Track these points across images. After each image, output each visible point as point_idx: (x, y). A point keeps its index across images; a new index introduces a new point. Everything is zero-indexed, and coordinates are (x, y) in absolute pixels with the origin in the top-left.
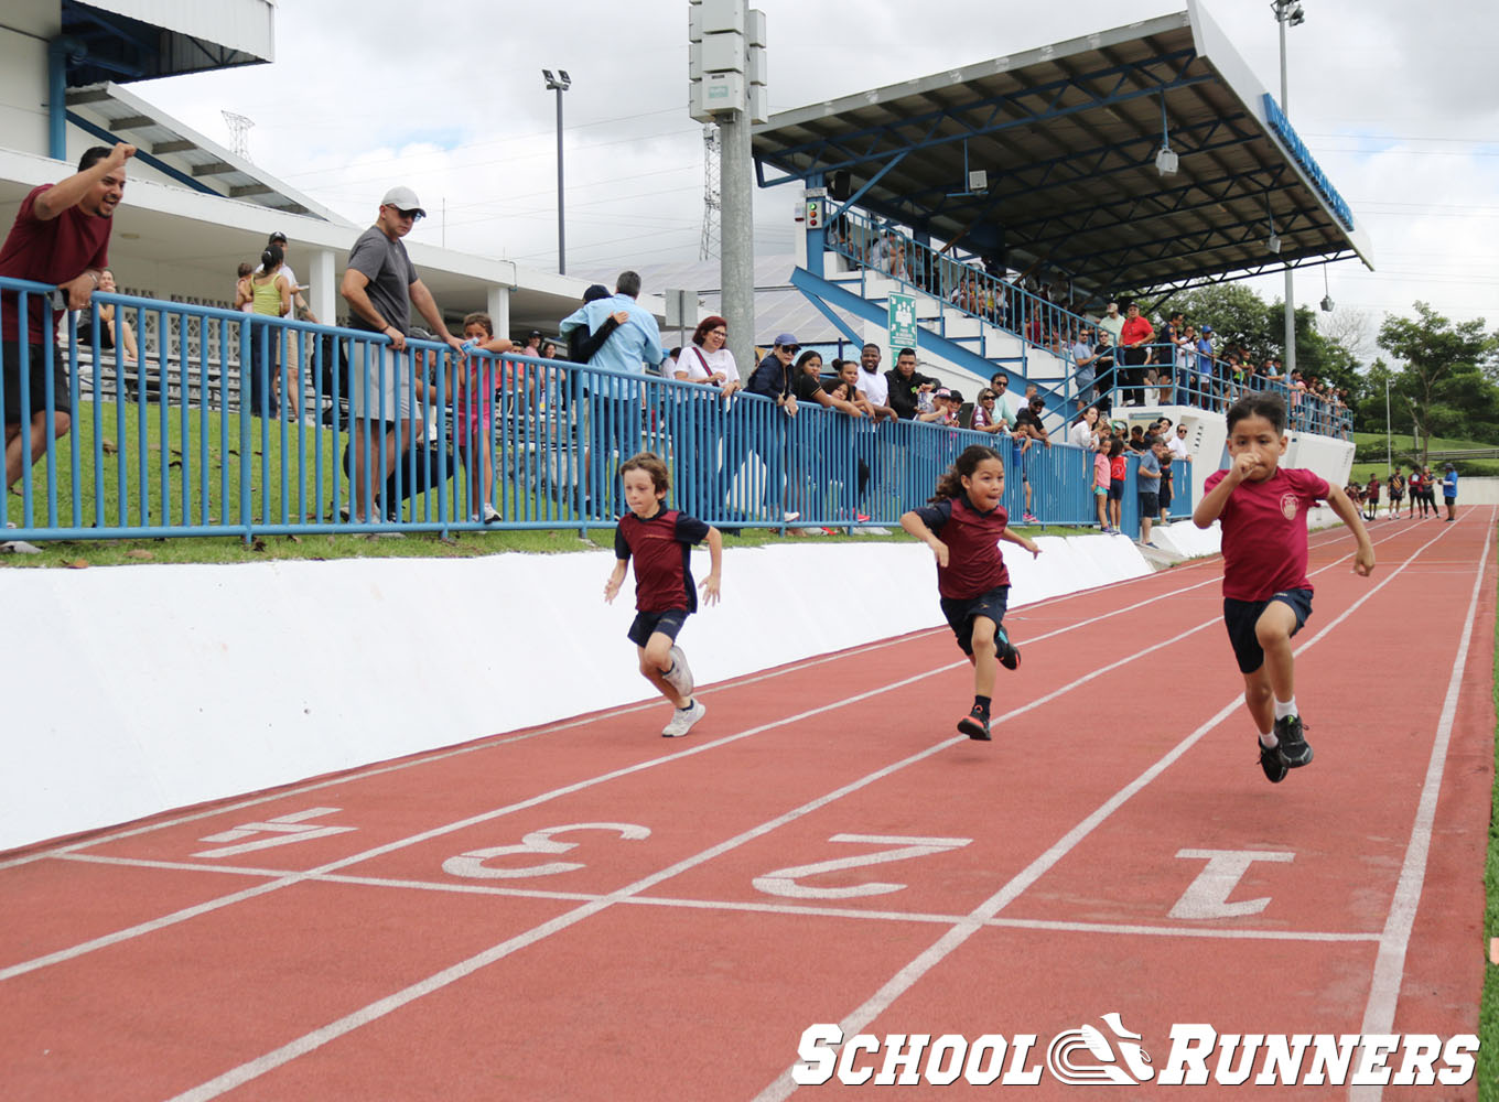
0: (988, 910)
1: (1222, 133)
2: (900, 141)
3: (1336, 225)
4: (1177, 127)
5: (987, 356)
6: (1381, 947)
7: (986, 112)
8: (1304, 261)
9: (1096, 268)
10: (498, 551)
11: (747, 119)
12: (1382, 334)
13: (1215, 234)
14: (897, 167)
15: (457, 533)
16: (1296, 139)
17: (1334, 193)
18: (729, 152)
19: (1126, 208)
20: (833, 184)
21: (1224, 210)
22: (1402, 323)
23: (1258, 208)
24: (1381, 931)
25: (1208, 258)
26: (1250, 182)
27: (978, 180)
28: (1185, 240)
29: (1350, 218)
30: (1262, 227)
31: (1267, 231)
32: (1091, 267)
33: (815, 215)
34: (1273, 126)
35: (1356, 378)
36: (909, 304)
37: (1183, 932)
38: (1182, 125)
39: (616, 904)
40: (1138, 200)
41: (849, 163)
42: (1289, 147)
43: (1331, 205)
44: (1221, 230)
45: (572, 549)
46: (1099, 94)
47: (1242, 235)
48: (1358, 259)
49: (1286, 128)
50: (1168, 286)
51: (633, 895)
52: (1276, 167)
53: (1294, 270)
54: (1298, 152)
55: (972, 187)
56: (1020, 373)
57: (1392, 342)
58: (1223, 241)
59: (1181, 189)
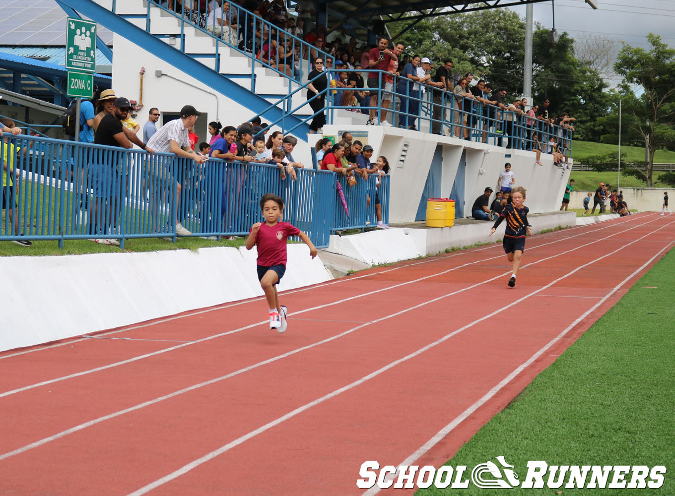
5: (221, 72)
22: (636, 53)
35: (604, 96)
50: (417, 13)
56: (249, 88)
57: (627, 69)
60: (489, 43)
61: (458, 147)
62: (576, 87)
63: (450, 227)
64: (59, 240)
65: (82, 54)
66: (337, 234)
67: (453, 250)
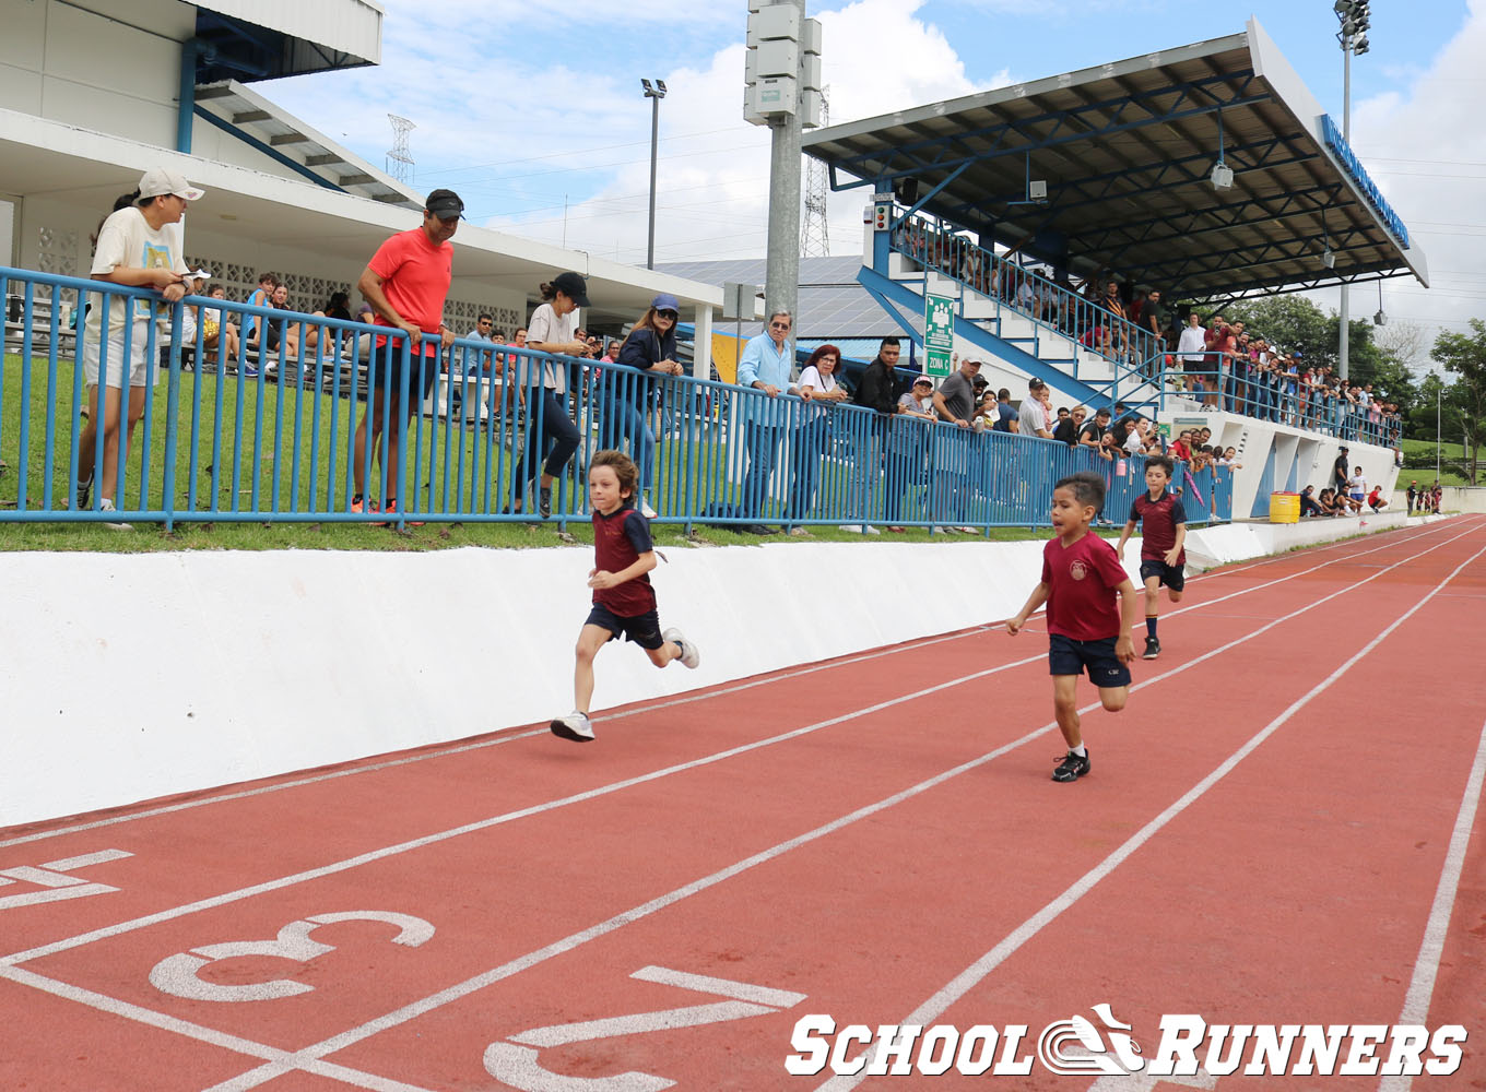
1: (1280, 151)
2: (966, 151)
3: (1392, 244)
4: (1234, 144)
7: (1046, 126)
8: (1359, 277)
11: (796, 118)
12: (1437, 348)
13: (1272, 248)
14: (962, 175)
15: (416, 525)
16: (1353, 159)
17: (1391, 212)
18: (779, 153)
19: (1184, 222)
20: (901, 190)
21: (1282, 226)
22: (1456, 338)
23: (1314, 224)
25: (1265, 271)
26: (1308, 199)
27: (1038, 189)
28: (1243, 253)
29: (1407, 237)
30: (1318, 243)
31: (1323, 247)
32: (1151, 275)
33: (882, 218)
34: (1330, 146)
35: (1410, 388)
36: (946, 304)
38: (1239, 142)
40: (1197, 213)
41: (917, 170)
42: (1345, 167)
43: (1387, 223)
44: (1277, 245)
46: (1159, 112)
47: (1298, 250)
48: (1413, 276)
50: (1225, 297)
51: (324, 1058)
52: (1334, 186)
53: (1349, 285)
54: (1355, 171)
55: (1032, 196)
56: (1071, 374)
58: (1281, 255)
59: (1238, 205)
60: (1278, 331)
61: (1296, 437)
62: (1378, 379)
64: (930, 527)
65: (941, 331)
67: (1297, 547)
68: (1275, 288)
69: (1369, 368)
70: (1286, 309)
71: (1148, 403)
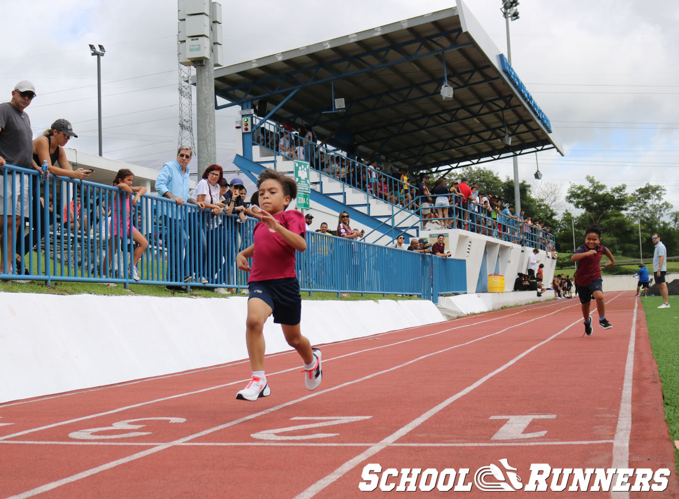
0: (389, 441)
1: (477, 77)
2: (295, 83)
3: (542, 129)
4: (451, 74)
5: (347, 204)
6: (614, 444)
7: (343, 65)
8: (524, 151)
9: (406, 157)
10: (79, 292)
11: (212, 63)
12: (569, 195)
13: (473, 136)
14: (292, 98)
15: (57, 282)
16: (518, 80)
17: (540, 111)
18: (202, 83)
19: (422, 122)
20: (257, 107)
21: (478, 122)
22: (580, 188)
23: (496, 120)
24: (613, 439)
25: (469, 150)
26: (493, 106)
27: (340, 103)
28: (457, 140)
29: (550, 125)
30: (501, 132)
31: (503, 134)
32: (403, 156)
33: (247, 125)
34: (506, 72)
35: (555, 221)
36: (305, 166)
37: (501, 444)
38: (454, 72)
39: (174, 446)
40: (430, 116)
41: (267, 95)
42: (514, 84)
43: (539, 118)
44: (476, 134)
45: (121, 294)
46: (407, 55)
47: (488, 137)
48: (555, 149)
49: (513, 73)
50: (448, 167)
51: (183, 442)
52: (508, 96)
53: (518, 157)
54: (520, 87)
55: (336, 108)
56: (366, 213)
57: (575, 199)
58: (478, 140)
59: (453, 110)
61: (497, 244)
62: (536, 217)
63: (502, 293)
64: (309, 292)
65: (303, 182)
66: (442, 295)
67: (505, 307)
68: (475, 161)
69: (531, 209)
70: (478, 178)
71: (413, 227)
